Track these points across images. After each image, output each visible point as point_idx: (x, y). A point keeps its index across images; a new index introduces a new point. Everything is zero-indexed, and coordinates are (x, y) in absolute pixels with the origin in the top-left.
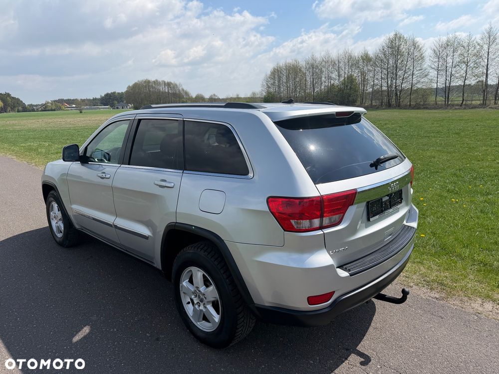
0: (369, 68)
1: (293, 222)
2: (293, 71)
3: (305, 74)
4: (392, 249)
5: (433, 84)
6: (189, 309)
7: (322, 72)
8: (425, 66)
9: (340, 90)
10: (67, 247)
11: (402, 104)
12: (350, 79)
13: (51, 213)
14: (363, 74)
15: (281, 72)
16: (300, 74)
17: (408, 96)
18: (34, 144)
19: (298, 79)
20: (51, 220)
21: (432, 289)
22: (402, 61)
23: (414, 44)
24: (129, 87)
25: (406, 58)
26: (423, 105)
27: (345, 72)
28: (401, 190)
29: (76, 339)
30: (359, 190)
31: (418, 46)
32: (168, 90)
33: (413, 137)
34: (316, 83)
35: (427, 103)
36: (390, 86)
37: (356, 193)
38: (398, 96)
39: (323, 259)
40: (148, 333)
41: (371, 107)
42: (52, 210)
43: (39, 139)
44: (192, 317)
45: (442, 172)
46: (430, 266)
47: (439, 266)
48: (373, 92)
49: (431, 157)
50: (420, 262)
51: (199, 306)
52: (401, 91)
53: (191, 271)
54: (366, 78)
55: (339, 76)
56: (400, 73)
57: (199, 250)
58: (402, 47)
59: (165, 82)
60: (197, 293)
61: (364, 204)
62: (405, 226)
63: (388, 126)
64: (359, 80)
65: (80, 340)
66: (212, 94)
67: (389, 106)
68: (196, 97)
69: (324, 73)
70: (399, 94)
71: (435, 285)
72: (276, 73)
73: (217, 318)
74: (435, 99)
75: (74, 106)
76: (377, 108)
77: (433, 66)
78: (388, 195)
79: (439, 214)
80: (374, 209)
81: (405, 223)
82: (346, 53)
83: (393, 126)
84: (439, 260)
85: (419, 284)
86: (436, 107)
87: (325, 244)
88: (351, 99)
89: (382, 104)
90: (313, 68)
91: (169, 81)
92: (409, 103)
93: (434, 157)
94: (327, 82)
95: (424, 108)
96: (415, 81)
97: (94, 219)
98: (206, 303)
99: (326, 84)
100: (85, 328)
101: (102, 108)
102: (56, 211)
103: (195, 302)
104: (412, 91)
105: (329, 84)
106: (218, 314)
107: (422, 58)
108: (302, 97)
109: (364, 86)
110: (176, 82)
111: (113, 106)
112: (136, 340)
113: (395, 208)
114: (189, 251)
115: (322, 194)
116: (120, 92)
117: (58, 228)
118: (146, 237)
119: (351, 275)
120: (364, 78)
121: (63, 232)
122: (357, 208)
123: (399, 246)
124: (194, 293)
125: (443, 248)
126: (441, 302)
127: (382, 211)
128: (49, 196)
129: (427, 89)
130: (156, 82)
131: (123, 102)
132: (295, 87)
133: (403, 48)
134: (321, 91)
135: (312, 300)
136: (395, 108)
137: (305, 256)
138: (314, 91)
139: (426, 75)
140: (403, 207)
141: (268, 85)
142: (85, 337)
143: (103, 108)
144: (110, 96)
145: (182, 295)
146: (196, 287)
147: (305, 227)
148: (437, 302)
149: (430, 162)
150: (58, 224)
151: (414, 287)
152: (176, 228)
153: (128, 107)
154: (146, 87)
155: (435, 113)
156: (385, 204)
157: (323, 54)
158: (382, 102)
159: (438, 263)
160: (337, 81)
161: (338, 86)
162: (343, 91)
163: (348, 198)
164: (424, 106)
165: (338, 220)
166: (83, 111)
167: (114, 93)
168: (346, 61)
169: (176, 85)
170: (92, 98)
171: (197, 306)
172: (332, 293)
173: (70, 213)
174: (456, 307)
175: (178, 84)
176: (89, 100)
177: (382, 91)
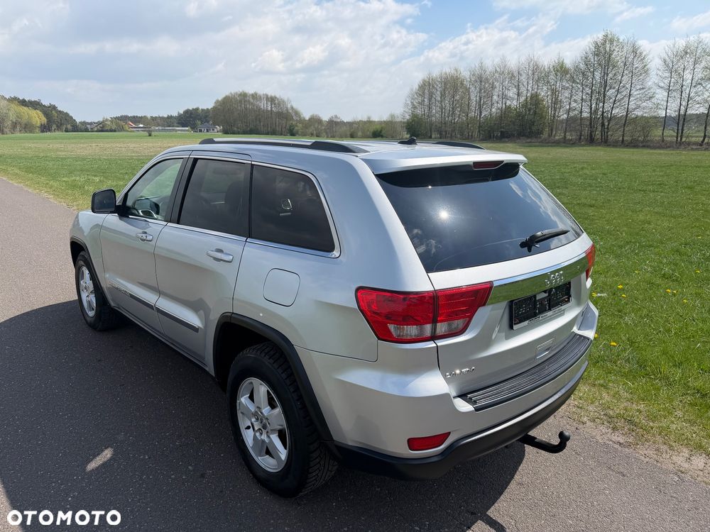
0: (564, 84)
1: (392, 327)
2: (452, 85)
3: (468, 90)
4: (546, 372)
5: (660, 112)
6: (249, 437)
7: (493, 87)
8: (650, 83)
9: (519, 115)
10: (100, 331)
11: (611, 139)
12: (535, 99)
13: (82, 282)
14: (554, 92)
15: (433, 86)
16: (461, 90)
17: (620, 127)
18: (80, 179)
19: (457, 97)
20: (82, 292)
21: (614, 429)
22: (615, 75)
23: (635, 51)
24: (217, 102)
25: (621, 70)
26: (642, 142)
27: (527, 90)
28: (570, 283)
29: (92, 466)
30: (495, 284)
31: (641, 53)
32: (271, 108)
33: (621, 190)
34: (484, 103)
35: (649, 138)
36: (595, 111)
37: (491, 288)
38: (606, 127)
39: (434, 384)
40: (191, 465)
41: (564, 143)
42: (83, 278)
43: (89, 171)
44: (252, 448)
45: (657, 247)
46: (617, 393)
47: (631, 393)
48: (567, 120)
49: (644, 222)
50: (602, 386)
51: (261, 434)
52: (610, 120)
53: (251, 383)
54: (560, 98)
55: (518, 95)
56: (611, 92)
57: (263, 355)
58: (615, 53)
59: (267, 96)
60: (257, 415)
61: (504, 304)
62: (576, 334)
63: (585, 171)
64: (547, 101)
65: (97, 468)
66: (333, 115)
67: (591, 141)
68: (310, 119)
69: (497, 90)
70: (607, 124)
71: (620, 423)
72: (427, 88)
73: (283, 454)
74: (661, 134)
75: (141, 126)
76: (573, 144)
77: (662, 85)
78: (545, 292)
79: (645, 311)
80: (522, 311)
81: (575, 329)
82: (530, 61)
83: (594, 172)
84: (633, 384)
85: (596, 420)
86: (663, 145)
87: (438, 361)
88: (534, 128)
89: (580, 138)
90: (481, 82)
91: (273, 95)
92: (621, 139)
93: (649, 223)
94: (501, 103)
95: (644, 146)
96: (632, 105)
97: (132, 296)
98: (269, 431)
99: (500, 106)
100: (106, 452)
101: (179, 130)
102: (87, 281)
103: (256, 429)
104: (627, 121)
105: (504, 105)
106: (286, 448)
107: (646, 72)
108: (462, 123)
109: (555, 110)
110: (282, 97)
111: (194, 128)
112: (173, 475)
113: (556, 310)
114: (250, 355)
115: (437, 288)
116: (205, 108)
117: (89, 303)
118: (195, 329)
119: (477, 409)
120: (556, 99)
121: (95, 309)
122: (492, 310)
123: (561, 366)
124: (255, 414)
125: (642, 364)
126: (627, 449)
127: (535, 315)
128: (79, 258)
129: (651, 118)
130: (255, 96)
131: (208, 122)
132: (453, 109)
133: (617, 56)
134: (491, 115)
135: (414, 443)
136: (599, 144)
137: (408, 378)
138: (481, 115)
139: (651, 98)
140: (571, 308)
141: (414, 105)
142: (104, 465)
143: (181, 130)
144: (191, 114)
145: (240, 416)
146: (258, 407)
147: (411, 336)
148: (620, 448)
149: (643, 229)
150: (89, 298)
151: (589, 423)
152: (233, 321)
153: (216, 130)
154: (240, 101)
155: (660, 154)
156: (541, 304)
157: (497, 61)
158: (581, 136)
159: (630, 388)
160: (515, 103)
161: (516, 110)
162: (523, 117)
163: (478, 296)
164: (644, 144)
165: (461, 326)
166: (153, 133)
167: (197, 109)
168: (530, 72)
169: (284, 101)
170: (166, 116)
171: (258, 434)
172: (447, 435)
173: (103, 285)
174: (647, 459)
175: (286, 100)
176: (162, 118)
177: (581, 119)
